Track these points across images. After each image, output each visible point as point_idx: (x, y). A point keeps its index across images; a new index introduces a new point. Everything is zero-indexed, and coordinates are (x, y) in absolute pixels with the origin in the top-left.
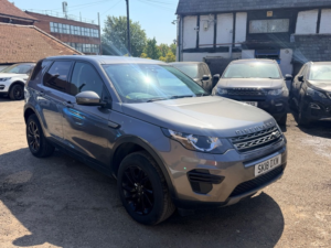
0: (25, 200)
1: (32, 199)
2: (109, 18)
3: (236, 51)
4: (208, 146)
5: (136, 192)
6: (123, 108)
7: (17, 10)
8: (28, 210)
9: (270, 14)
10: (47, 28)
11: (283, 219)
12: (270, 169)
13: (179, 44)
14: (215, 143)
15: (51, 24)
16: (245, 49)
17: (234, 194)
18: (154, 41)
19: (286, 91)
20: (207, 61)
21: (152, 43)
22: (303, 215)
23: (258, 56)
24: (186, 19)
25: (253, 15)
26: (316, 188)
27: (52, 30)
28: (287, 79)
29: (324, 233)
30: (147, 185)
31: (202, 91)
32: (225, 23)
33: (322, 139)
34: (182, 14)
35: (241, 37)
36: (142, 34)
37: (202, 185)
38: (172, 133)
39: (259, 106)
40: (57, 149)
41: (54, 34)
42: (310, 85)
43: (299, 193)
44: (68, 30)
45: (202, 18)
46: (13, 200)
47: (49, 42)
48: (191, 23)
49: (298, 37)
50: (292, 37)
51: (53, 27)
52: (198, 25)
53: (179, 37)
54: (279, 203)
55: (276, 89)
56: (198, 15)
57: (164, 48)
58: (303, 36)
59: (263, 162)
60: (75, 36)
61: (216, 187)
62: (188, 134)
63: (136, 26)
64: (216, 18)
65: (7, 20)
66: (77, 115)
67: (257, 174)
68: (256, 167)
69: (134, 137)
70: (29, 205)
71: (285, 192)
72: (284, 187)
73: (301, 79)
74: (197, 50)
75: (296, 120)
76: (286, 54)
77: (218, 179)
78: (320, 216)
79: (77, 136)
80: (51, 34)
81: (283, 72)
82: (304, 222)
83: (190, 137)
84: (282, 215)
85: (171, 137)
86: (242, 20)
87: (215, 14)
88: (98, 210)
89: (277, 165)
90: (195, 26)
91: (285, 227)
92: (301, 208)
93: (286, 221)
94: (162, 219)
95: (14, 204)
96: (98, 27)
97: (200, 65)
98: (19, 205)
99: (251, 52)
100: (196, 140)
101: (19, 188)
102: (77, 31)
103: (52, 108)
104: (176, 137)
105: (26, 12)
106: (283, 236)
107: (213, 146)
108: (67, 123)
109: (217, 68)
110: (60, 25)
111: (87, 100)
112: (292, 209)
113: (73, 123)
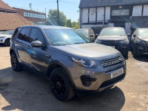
0: (8, 90)
1: (12, 90)
2: (50, 10)
3: (106, 24)
4: (90, 65)
5: (58, 86)
6: (52, 48)
7: (9, 7)
8: (9, 94)
9: (121, 7)
10: (22, 15)
11: (124, 98)
12: (118, 75)
13: (80, 21)
14: (93, 63)
15: (24, 13)
16: (110, 23)
17: (101, 86)
18: (70, 20)
19: (127, 41)
20: (93, 28)
21: (69, 21)
22: (134, 96)
23: (115, 26)
24: (83, 10)
25: (113, 8)
26: (140, 84)
27: (25, 16)
28: (128, 36)
29: (143, 104)
30: (63, 83)
31: (89, 41)
32: (101, 11)
33: (144, 63)
34: (81, 8)
35: (108, 17)
36: (64, 17)
37: (87, 82)
38: (73, 59)
39: (115, 48)
40: (24, 68)
41: (25, 17)
42: (138, 38)
43: (133, 87)
44: (32, 15)
45: (90, 9)
46: (3, 90)
47: (23, 21)
48: (85, 11)
49: (133, 17)
50: (131, 18)
51: (25, 14)
52: (89, 12)
53: (80, 18)
54: (123, 91)
55: (123, 40)
56: (89, 8)
57: (74, 23)
58: (136, 17)
59: (115, 72)
60: (35, 18)
61: (93, 83)
62: (81, 59)
63: (62, 13)
64: (96, 9)
65: (4, 11)
66: (34, 52)
67: (112, 77)
68: (112, 74)
69: (57, 61)
70: (10, 92)
71: (126, 86)
72: (126, 84)
73: (134, 36)
74: (88, 23)
75: (133, 54)
76: (128, 25)
77: (94, 80)
78: (141, 97)
79: (34, 62)
80: (24, 17)
81: (127, 33)
82: (134, 99)
83: (81, 61)
84: (124, 96)
85: (73, 61)
86: (108, 10)
87: (96, 7)
88: (41, 94)
89: (121, 74)
90: (87, 13)
91: (126, 101)
92: (133, 93)
93: (126, 99)
94: (69, 98)
95: (3, 92)
96: (45, 14)
97: (89, 30)
98: (6, 92)
99: (112, 24)
100: (84, 62)
101: (6, 85)
102: (36, 16)
103: (23, 49)
104: (75, 61)
105: (13, 8)
106: (124, 106)
107: (92, 65)
108: (29, 56)
109: (97, 31)
110: (28, 13)
111: (36, 45)
112: (129, 94)
113: (32, 56)
